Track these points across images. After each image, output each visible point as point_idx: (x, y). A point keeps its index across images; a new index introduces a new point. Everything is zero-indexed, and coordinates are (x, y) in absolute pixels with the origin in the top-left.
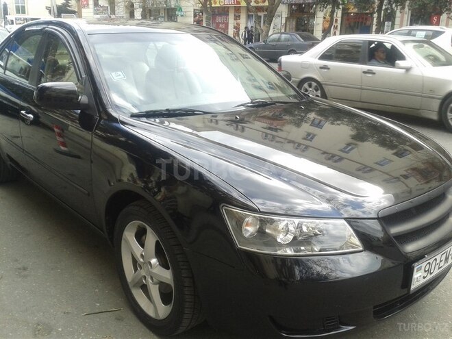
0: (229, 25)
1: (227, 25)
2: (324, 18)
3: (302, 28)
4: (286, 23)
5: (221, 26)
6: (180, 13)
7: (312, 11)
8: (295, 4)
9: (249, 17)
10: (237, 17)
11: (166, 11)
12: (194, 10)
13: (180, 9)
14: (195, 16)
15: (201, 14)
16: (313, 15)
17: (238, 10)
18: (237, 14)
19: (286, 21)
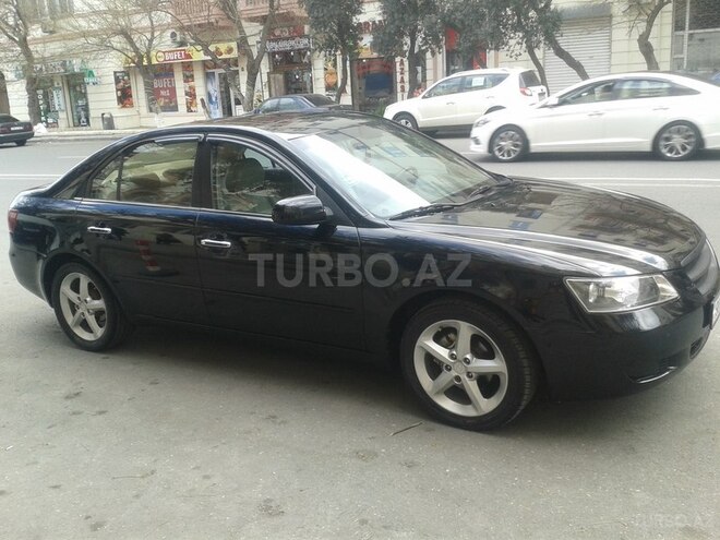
0: (177, 91)
1: (173, 91)
2: (326, 69)
3: (293, 86)
4: (269, 81)
5: (162, 93)
6: (91, 80)
7: (305, 60)
8: (278, 53)
9: (208, 76)
10: (188, 78)
11: (65, 78)
12: (115, 73)
13: (91, 74)
14: (117, 80)
15: (126, 78)
16: (309, 67)
17: (188, 67)
18: (188, 73)
19: (269, 78)
